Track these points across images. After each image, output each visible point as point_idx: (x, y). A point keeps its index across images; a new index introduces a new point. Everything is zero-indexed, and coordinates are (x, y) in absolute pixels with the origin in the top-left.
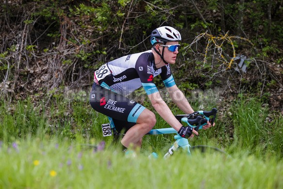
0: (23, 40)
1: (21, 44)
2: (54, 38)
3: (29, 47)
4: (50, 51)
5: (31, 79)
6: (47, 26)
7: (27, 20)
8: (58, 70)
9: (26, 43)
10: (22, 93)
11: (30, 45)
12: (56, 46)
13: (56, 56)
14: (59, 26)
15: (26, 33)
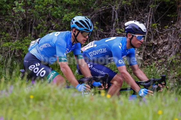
0: (148, 20)
1: (147, 23)
2: (172, 18)
3: (154, 25)
4: (170, 27)
5: (155, 49)
6: (167, 8)
7: (152, 5)
8: (176, 42)
9: (151, 22)
10: (149, 60)
11: (154, 23)
12: (174, 24)
13: (174, 31)
14: (176, 8)
15: (151, 14)
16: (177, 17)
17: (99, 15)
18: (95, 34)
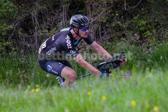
0: (64, 19)
2: (83, 13)
7: (64, 5)
15: (65, 13)
16: (87, 11)
17: (22, 22)
18: (22, 39)
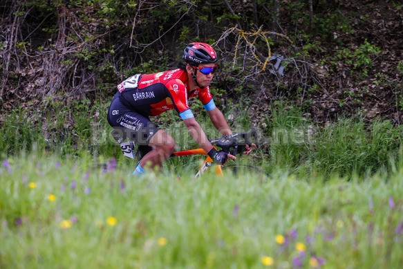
0: (12, 36)
1: (10, 41)
2: (50, 34)
3: (20, 44)
4: (46, 49)
5: (22, 83)
6: (42, 18)
7: (18, 11)
8: (56, 73)
9: (16, 40)
10: (12, 101)
11: (21, 41)
12: (53, 43)
13: (53, 55)
14: (56, 19)
15: (16, 27)
16: (58, 32)
